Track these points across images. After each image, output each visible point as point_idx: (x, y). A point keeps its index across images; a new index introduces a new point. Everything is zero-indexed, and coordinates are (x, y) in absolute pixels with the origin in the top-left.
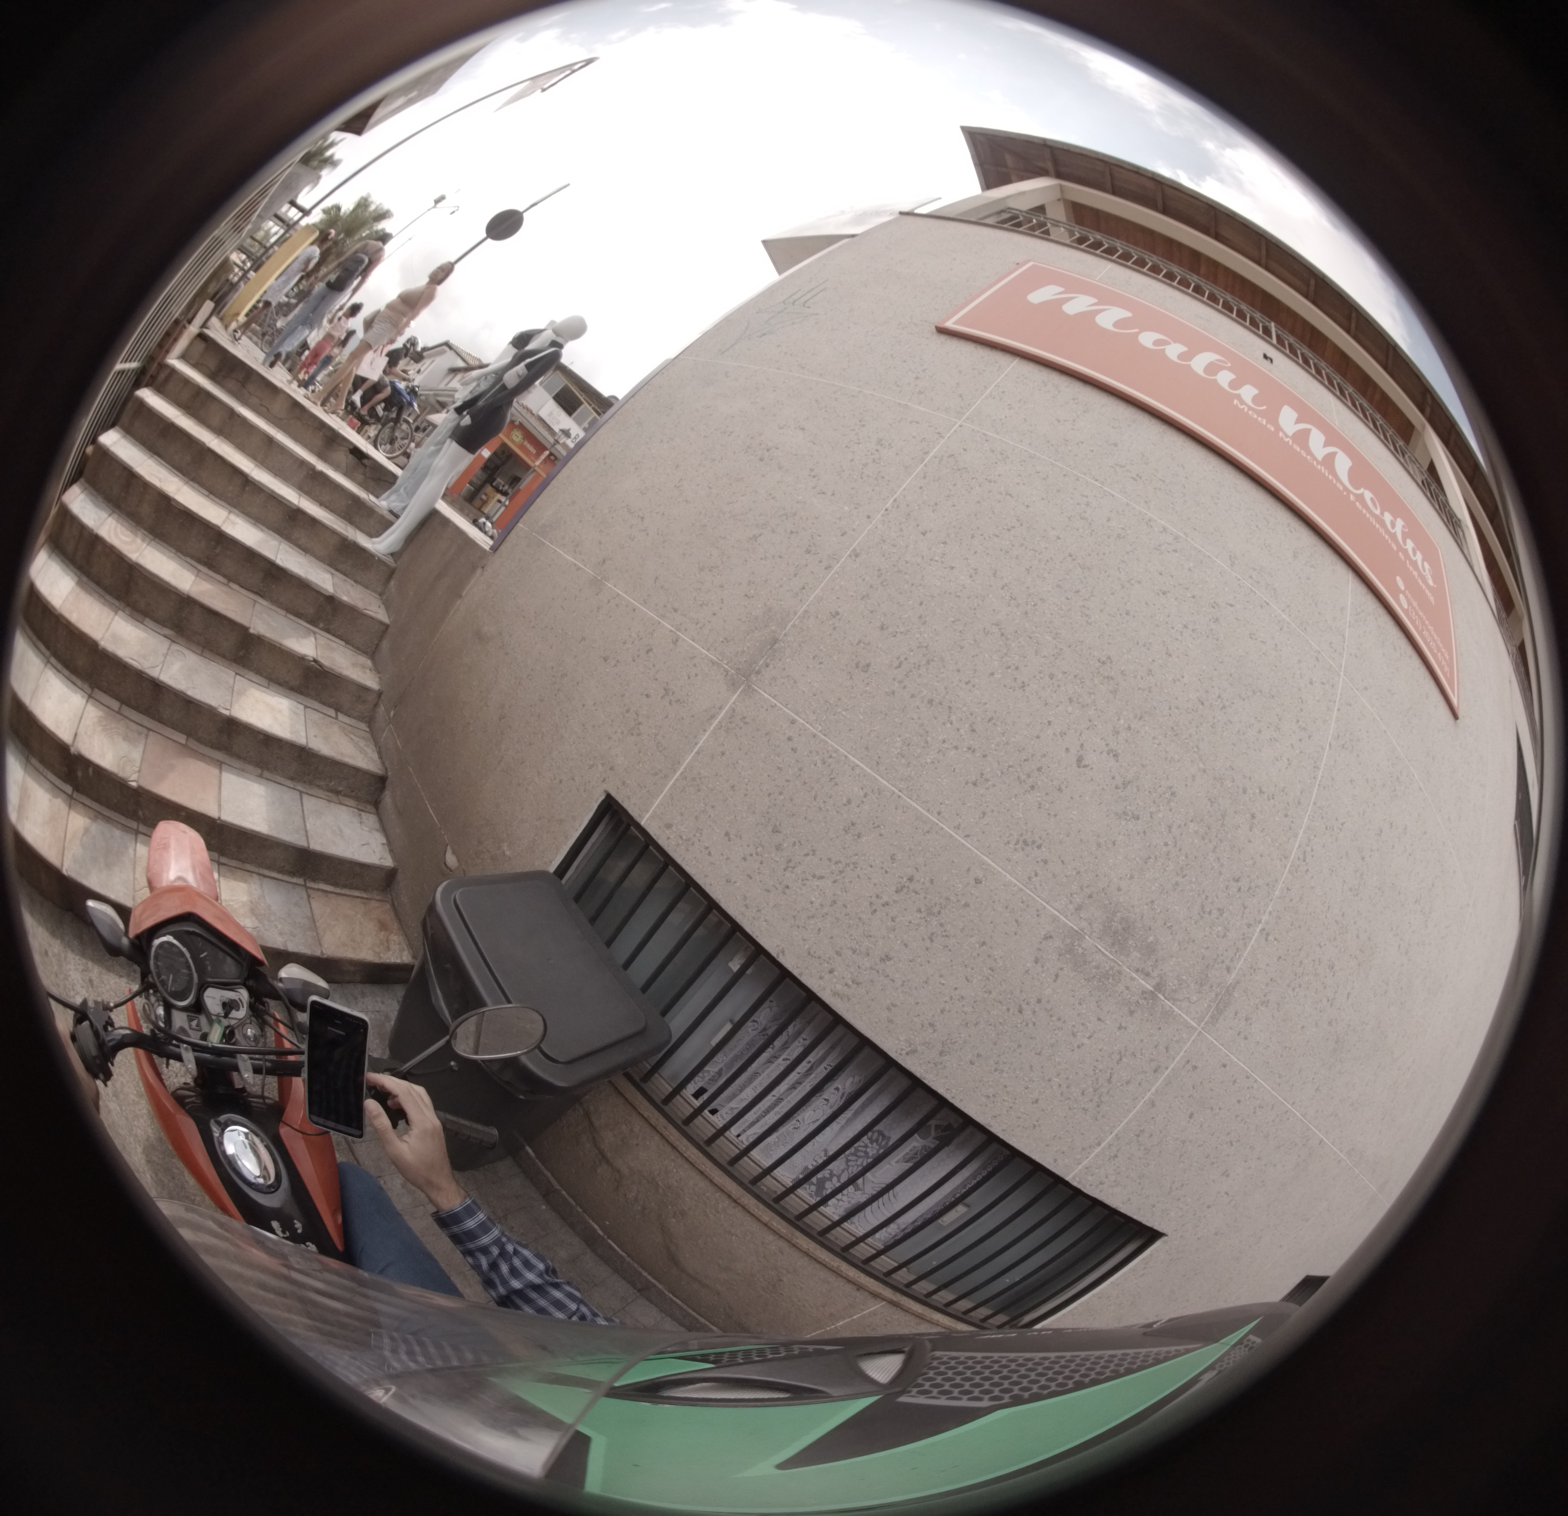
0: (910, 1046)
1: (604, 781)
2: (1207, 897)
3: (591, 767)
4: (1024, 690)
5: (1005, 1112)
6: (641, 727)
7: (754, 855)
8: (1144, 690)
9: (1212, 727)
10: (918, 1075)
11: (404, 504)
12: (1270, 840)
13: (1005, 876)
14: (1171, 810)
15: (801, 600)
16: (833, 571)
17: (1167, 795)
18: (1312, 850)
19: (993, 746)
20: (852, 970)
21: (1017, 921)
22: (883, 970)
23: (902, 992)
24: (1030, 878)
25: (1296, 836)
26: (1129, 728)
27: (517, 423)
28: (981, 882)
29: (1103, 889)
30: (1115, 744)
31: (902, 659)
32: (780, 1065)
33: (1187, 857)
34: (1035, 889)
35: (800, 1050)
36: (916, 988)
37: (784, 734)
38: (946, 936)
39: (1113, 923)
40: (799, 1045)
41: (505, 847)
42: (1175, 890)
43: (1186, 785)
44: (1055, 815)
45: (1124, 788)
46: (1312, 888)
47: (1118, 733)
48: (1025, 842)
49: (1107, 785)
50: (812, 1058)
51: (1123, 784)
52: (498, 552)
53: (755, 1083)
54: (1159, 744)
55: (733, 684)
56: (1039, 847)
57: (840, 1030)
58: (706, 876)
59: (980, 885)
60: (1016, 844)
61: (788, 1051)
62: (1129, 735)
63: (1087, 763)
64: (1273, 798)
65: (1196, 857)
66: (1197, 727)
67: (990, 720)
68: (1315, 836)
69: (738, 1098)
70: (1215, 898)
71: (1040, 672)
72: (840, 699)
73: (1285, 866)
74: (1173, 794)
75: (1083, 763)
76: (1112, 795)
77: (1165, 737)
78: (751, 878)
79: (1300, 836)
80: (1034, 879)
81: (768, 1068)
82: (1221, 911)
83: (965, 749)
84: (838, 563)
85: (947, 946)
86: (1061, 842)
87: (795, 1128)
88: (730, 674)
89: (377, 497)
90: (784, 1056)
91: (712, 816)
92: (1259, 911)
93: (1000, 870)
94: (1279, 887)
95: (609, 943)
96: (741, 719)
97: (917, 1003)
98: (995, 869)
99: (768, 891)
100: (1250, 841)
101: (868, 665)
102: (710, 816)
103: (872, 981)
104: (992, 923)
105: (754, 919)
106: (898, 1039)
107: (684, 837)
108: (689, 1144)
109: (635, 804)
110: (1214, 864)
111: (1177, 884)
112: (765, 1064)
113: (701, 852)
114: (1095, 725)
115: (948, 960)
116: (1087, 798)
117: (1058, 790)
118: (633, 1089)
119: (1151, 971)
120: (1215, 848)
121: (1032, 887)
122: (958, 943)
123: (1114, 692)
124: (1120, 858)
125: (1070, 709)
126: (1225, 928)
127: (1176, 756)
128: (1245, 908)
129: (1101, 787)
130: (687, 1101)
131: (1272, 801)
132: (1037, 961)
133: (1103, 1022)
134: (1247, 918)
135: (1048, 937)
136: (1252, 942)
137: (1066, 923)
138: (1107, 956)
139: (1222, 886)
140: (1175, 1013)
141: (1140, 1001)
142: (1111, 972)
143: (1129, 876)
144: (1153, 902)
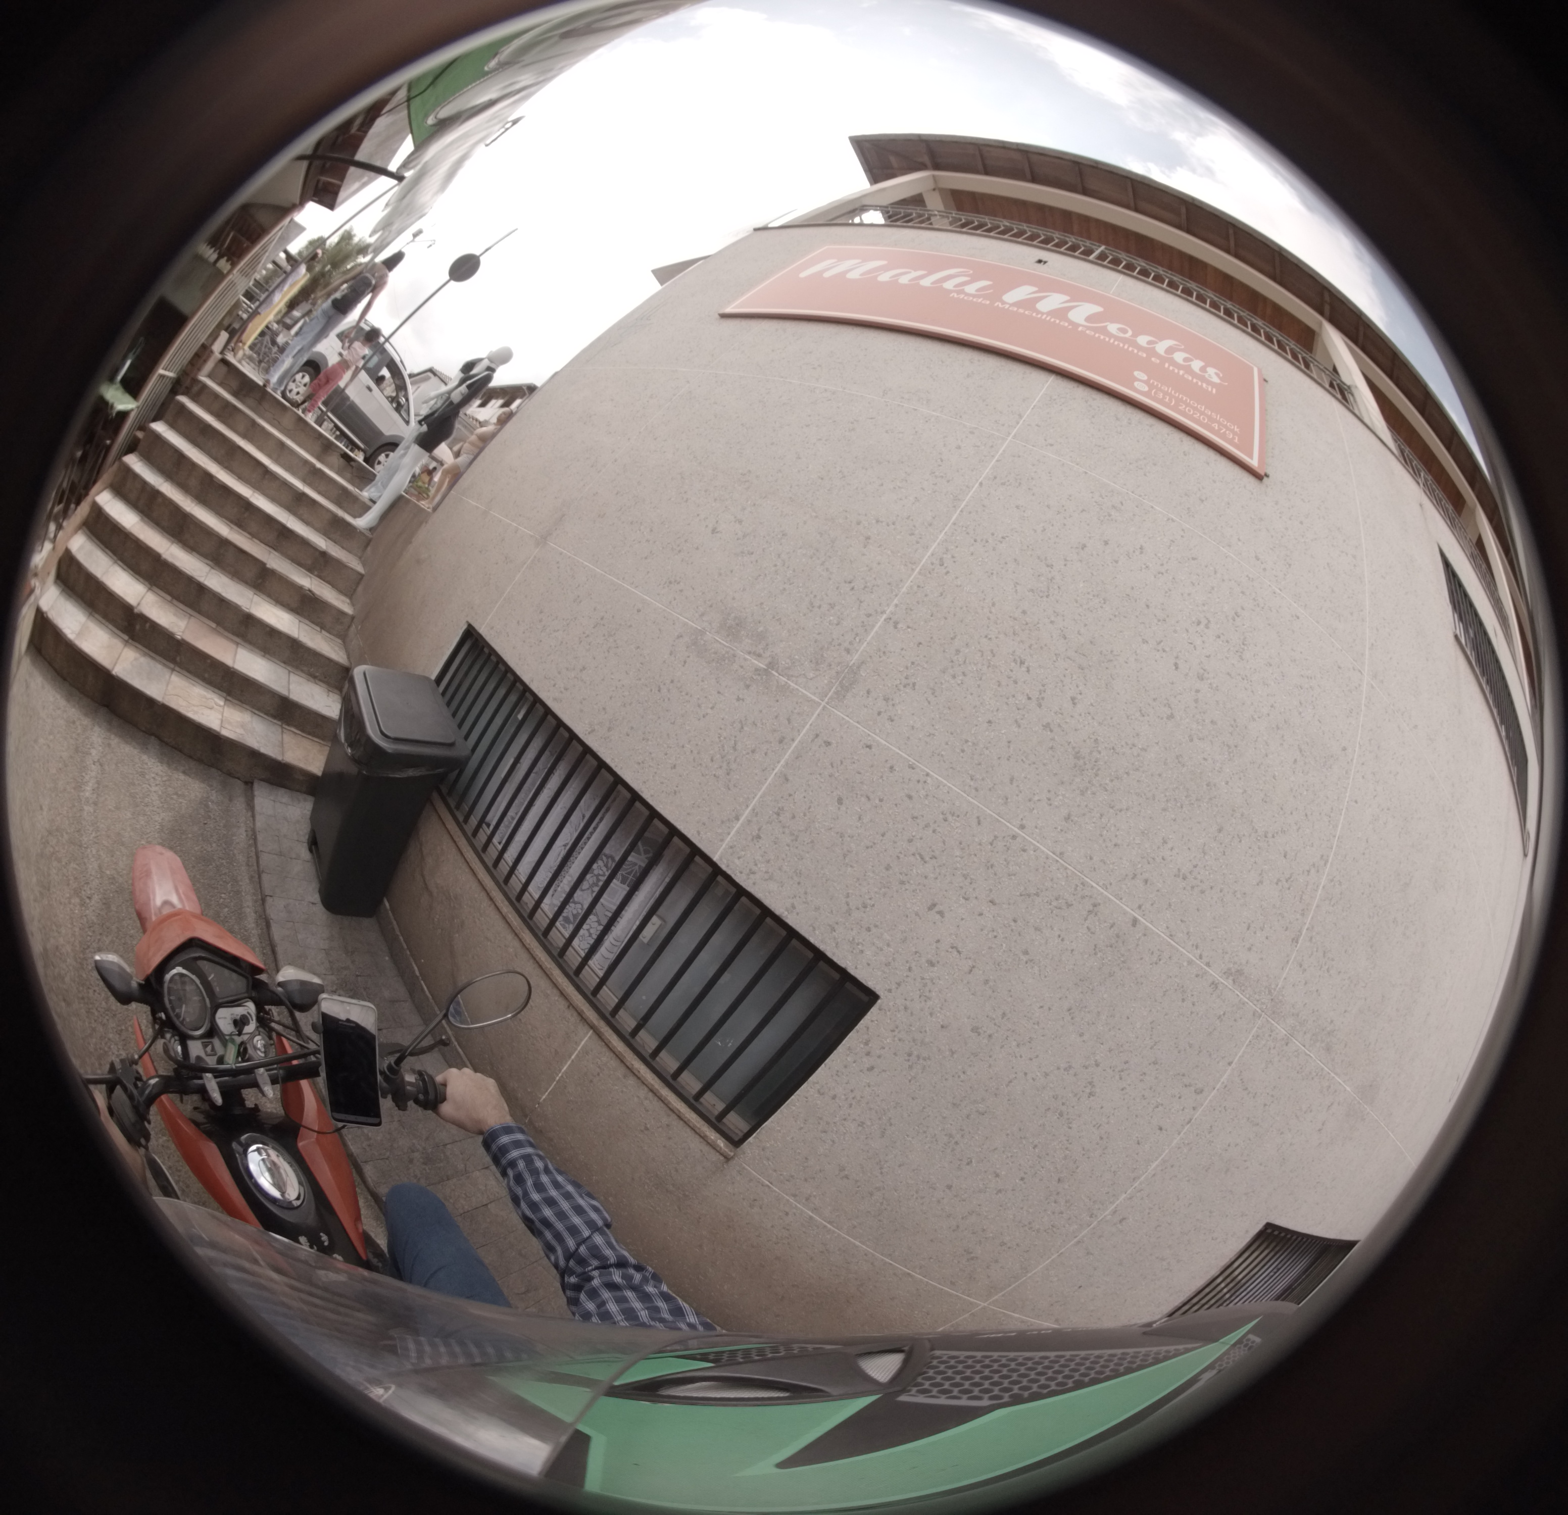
13: (655, 604)
16: (602, 472)
21: (660, 630)
24: (670, 602)
28: (640, 611)
30: (742, 516)
44: (692, 563)
45: (743, 538)
48: (670, 582)
55: (539, 544)
56: (679, 583)
60: (665, 585)
63: (719, 530)
75: (716, 531)
76: (734, 544)
84: (605, 468)
86: (694, 578)
88: (539, 540)
91: (513, 615)
93: (653, 601)
96: (536, 559)
98: (649, 601)
104: (644, 634)
114: (729, 509)
116: (715, 549)
121: (672, 607)
124: (736, 579)
132: (671, 654)
133: (722, 694)
134: (865, 609)
135: (680, 636)
136: (876, 629)
137: (693, 626)
138: (723, 644)
139: (831, 587)
140: (792, 688)
141: (754, 676)
142: (726, 656)
143: (742, 590)
144: (762, 603)
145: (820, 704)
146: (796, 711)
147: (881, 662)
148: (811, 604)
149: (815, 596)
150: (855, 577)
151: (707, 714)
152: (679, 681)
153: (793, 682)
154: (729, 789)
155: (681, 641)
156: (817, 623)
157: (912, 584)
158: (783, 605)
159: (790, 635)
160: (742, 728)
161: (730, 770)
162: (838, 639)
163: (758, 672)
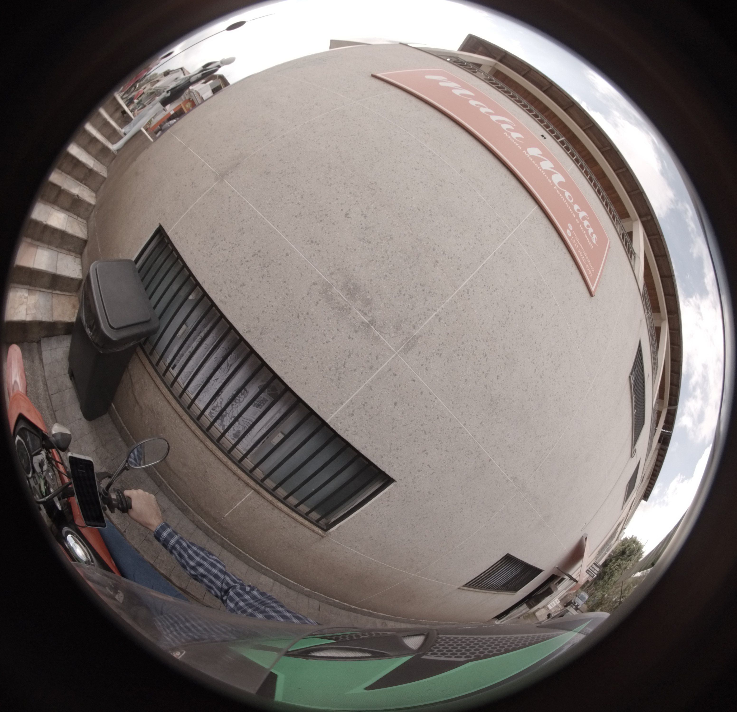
0: (248, 328)
11: (129, 130)
13: (300, 254)
15: (254, 151)
16: (272, 142)
17: (388, 238)
19: (309, 204)
20: (229, 290)
21: (301, 274)
22: (241, 291)
23: (247, 301)
24: (311, 257)
28: (288, 255)
29: (346, 268)
31: (284, 171)
34: (312, 261)
36: (253, 299)
38: (269, 277)
44: (329, 233)
45: (366, 229)
48: (312, 241)
49: (357, 226)
52: (154, 143)
55: (217, 179)
56: (318, 244)
57: (222, 322)
60: (307, 242)
63: (350, 216)
66: (413, 217)
71: (340, 182)
75: (348, 216)
76: (358, 230)
77: (394, 216)
79: (466, 282)
80: (313, 257)
83: (296, 204)
84: (275, 139)
85: (269, 281)
86: (329, 244)
93: (298, 251)
97: (253, 307)
98: (296, 250)
100: (433, 271)
101: (269, 172)
103: (236, 295)
104: (290, 273)
114: (359, 204)
115: (268, 288)
116: (346, 229)
117: (333, 224)
122: (274, 280)
123: (373, 194)
124: (357, 257)
125: (349, 196)
127: (397, 224)
129: (353, 226)
132: (308, 294)
133: (340, 332)
134: (427, 305)
135: (315, 284)
136: (430, 319)
137: (325, 279)
138: (344, 299)
139: (413, 285)
140: (381, 339)
141: (360, 326)
142: (345, 307)
143: (360, 265)
144: (371, 280)
145: (395, 353)
146: (381, 353)
147: (428, 338)
148: (400, 291)
149: (403, 287)
150: (426, 283)
151: (329, 342)
152: (312, 315)
153: (382, 336)
154: (339, 388)
155: (316, 287)
156: (401, 304)
157: (452, 299)
158: (384, 286)
159: (385, 307)
160: (350, 355)
161: (340, 378)
162: (410, 318)
163: (364, 324)
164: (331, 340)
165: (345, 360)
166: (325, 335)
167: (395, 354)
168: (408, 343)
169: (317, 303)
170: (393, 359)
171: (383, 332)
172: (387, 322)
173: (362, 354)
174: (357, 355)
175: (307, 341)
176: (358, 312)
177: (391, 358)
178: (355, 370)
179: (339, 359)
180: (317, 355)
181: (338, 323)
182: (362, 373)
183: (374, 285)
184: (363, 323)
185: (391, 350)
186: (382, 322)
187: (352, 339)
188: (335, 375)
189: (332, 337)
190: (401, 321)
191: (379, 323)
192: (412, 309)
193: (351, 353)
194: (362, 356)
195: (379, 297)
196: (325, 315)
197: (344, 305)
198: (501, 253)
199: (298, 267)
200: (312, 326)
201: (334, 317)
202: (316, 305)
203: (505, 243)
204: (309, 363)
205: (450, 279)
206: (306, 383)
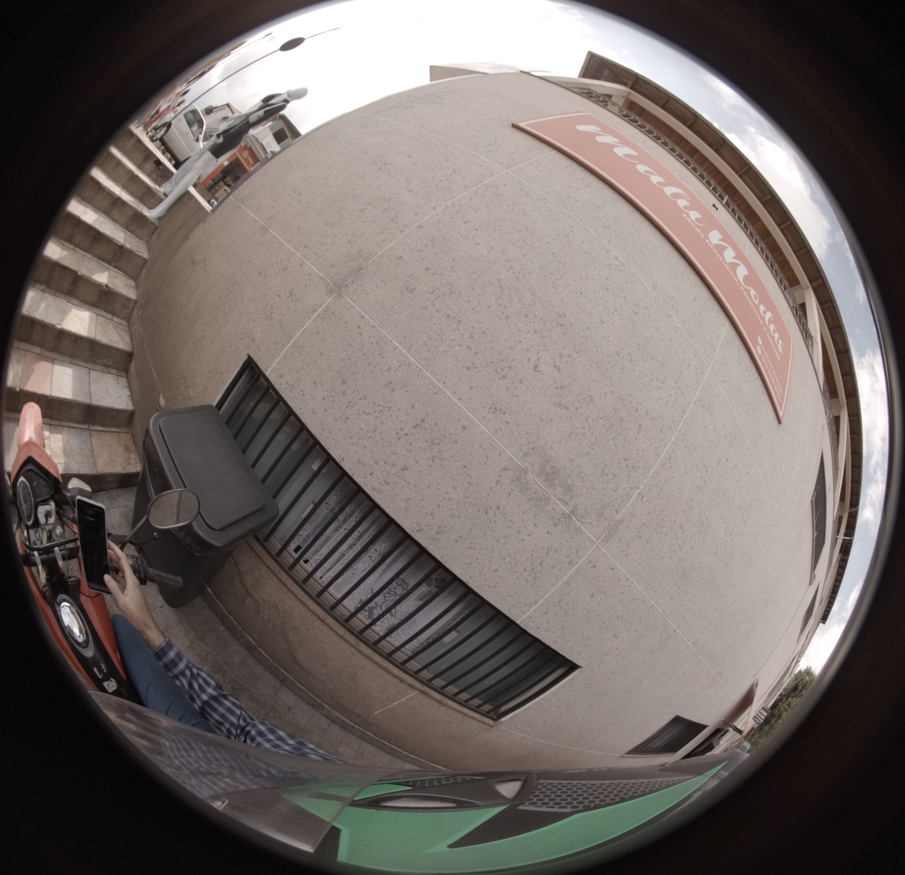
0: (419, 526)
1: (248, 348)
2: (606, 465)
3: (241, 339)
4: (507, 320)
5: (477, 575)
6: (273, 315)
7: (330, 397)
8: (582, 337)
9: (622, 369)
10: (424, 545)
11: (171, 189)
12: (649, 443)
13: (481, 427)
14: (589, 409)
15: (381, 248)
16: (405, 234)
17: (588, 400)
18: (675, 456)
19: (483, 348)
20: (384, 474)
21: (486, 456)
22: (403, 476)
23: (414, 491)
24: (496, 431)
25: (666, 445)
26: (570, 356)
27: (248, 147)
28: (466, 429)
29: (542, 446)
30: (559, 363)
31: (435, 288)
32: (342, 533)
33: (596, 438)
34: (499, 438)
35: (354, 523)
36: (422, 489)
37: (356, 324)
38: (442, 459)
39: (546, 468)
40: (353, 520)
41: (190, 391)
42: (586, 456)
43: (601, 397)
44: (516, 396)
45: (561, 389)
46: (673, 478)
47: (562, 357)
48: (496, 409)
49: (551, 385)
50: (360, 529)
51: (561, 387)
52: (214, 213)
53: (329, 543)
54: (587, 370)
55: (331, 292)
56: (504, 413)
57: (376, 512)
58: (301, 409)
59: (465, 430)
60: (490, 409)
61: (347, 524)
62: (569, 360)
63: (540, 370)
64: (654, 420)
65: (601, 440)
66: (613, 366)
67: (483, 333)
68: (678, 449)
69: (319, 553)
70: (611, 467)
71: (520, 312)
72: (393, 307)
73: (657, 460)
74: (591, 400)
75: (538, 369)
76: (554, 392)
77: (592, 367)
78: (326, 411)
79: (668, 446)
80: (499, 432)
81: (336, 534)
82: (615, 476)
83: (465, 347)
84: (409, 229)
85: (443, 466)
86: (518, 413)
87: (353, 574)
88: (330, 285)
89: (160, 186)
90: (344, 527)
91: (307, 371)
92: (638, 482)
93: (479, 423)
94: (652, 471)
95: (244, 451)
96: (332, 313)
97: (423, 499)
98: (475, 422)
99: (336, 420)
100: (636, 440)
101: (414, 289)
102: (306, 371)
103: (396, 482)
104: (471, 454)
105: (327, 437)
106: (412, 521)
107: (290, 384)
108: (293, 583)
109: (263, 362)
110: (613, 447)
111: (588, 453)
112: (334, 531)
113: (299, 393)
114: (549, 350)
115: (443, 474)
116: (537, 390)
117: (520, 382)
118: (260, 547)
119: (568, 501)
120: (614, 438)
121: (498, 436)
122: (449, 464)
123: (564, 334)
125: (534, 337)
126: (616, 486)
127: (597, 379)
128: (630, 478)
129: (547, 385)
130: (290, 556)
131: (653, 421)
132: (497, 483)
133: (537, 527)
134: (630, 484)
135: (505, 469)
136: (633, 499)
137: (517, 463)
138: (541, 487)
139: (616, 461)
140: (582, 530)
141: (560, 518)
142: (543, 498)
143: (558, 441)
144: (572, 460)
146: (582, 546)
147: (630, 521)
148: (603, 470)
150: (630, 456)
151: (525, 539)
152: (504, 509)
153: (583, 527)
154: (534, 588)
155: (507, 474)
156: (604, 487)
157: (655, 471)
158: (586, 466)
159: (587, 492)
160: (548, 552)
161: (536, 577)
162: (613, 502)
163: (564, 516)
164: (527, 537)
165: (543, 557)
166: (519, 532)
167: (596, 544)
168: (610, 530)
169: (510, 494)
170: (594, 550)
171: (584, 523)
172: (589, 510)
173: (561, 549)
174: (556, 551)
175: (498, 541)
176: (558, 502)
177: (592, 550)
178: (553, 567)
179: (536, 557)
180: (510, 556)
181: (535, 517)
182: (560, 570)
183: (575, 466)
184: (563, 514)
185: (593, 541)
186: (583, 511)
187: (551, 534)
188: (530, 575)
189: (528, 534)
190: (604, 507)
191: (581, 512)
192: (615, 491)
193: (549, 549)
194: (561, 552)
195: (581, 481)
196: (519, 508)
197: (541, 494)
198: (701, 400)
199: (481, 447)
200: (504, 523)
201: (530, 510)
202: (508, 497)
203: (703, 386)
204: (501, 565)
205: (653, 446)
206: (496, 587)
